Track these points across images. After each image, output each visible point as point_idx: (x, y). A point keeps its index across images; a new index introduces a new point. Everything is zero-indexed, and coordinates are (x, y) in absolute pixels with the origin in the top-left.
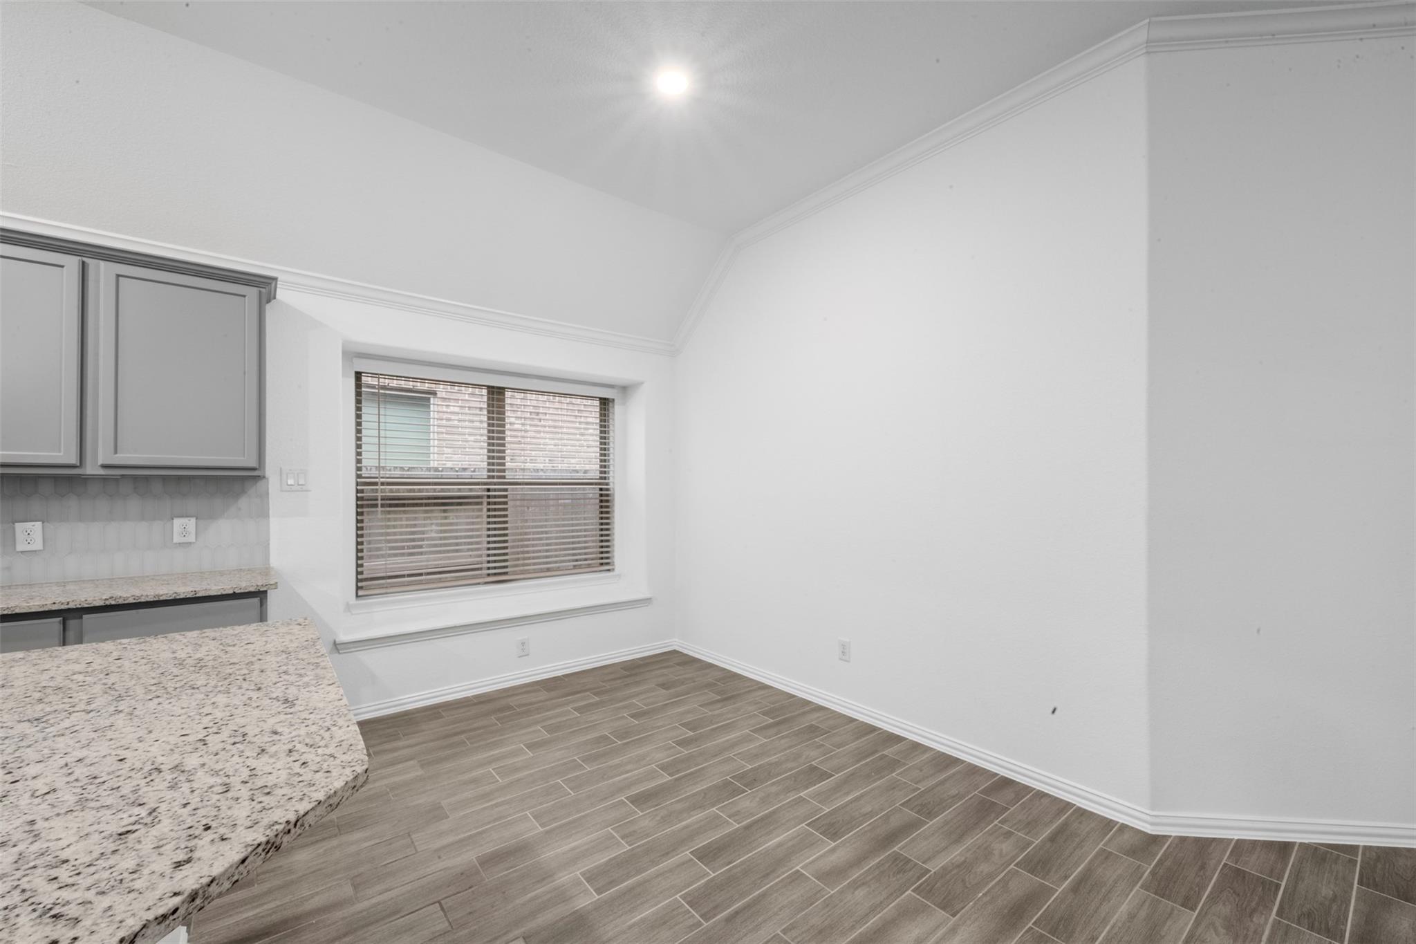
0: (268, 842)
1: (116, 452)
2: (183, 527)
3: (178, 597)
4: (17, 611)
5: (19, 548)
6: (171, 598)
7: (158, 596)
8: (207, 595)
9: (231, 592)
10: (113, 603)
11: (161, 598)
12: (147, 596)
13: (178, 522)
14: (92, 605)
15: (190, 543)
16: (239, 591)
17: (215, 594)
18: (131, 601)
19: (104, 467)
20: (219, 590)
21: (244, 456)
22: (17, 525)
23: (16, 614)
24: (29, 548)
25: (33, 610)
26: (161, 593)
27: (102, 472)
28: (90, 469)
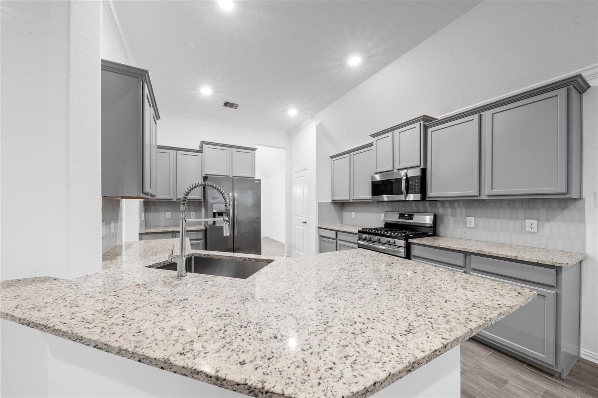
0: (250, 387)
1: (492, 190)
2: (531, 224)
3: (508, 258)
4: (451, 248)
5: (468, 226)
6: (504, 257)
7: (499, 254)
8: (522, 260)
9: (536, 262)
10: (481, 253)
11: (500, 256)
12: (494, 253)
13: (528, 221)
14: (473, 252)
15: (535, 232)
16: (541, 263)
17: (527, 260)
18: (487, 254)
19: (488, 196)
20: (529, 259)
21: (557, 187)
22: (467, 218)
23: (450, 249)
24: (470, 226)
25: (455, 249)
26: (500, 254)
27: (487, 198)
28: (483, 197)
